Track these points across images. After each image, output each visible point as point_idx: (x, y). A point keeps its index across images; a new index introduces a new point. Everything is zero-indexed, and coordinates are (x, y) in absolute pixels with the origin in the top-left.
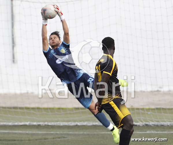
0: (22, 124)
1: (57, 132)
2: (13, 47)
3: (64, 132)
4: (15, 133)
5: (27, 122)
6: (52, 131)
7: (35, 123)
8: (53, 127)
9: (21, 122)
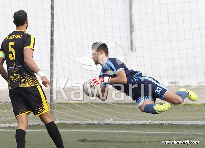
0: (142, 122)
1: (183, 132)
2: (131, 34)
3: (191, 132)
4: (134, 134)
5: (148, 120)
6: (177, 132)
7: (157, 122)
8: (178, 126)
9: (140, 120)
